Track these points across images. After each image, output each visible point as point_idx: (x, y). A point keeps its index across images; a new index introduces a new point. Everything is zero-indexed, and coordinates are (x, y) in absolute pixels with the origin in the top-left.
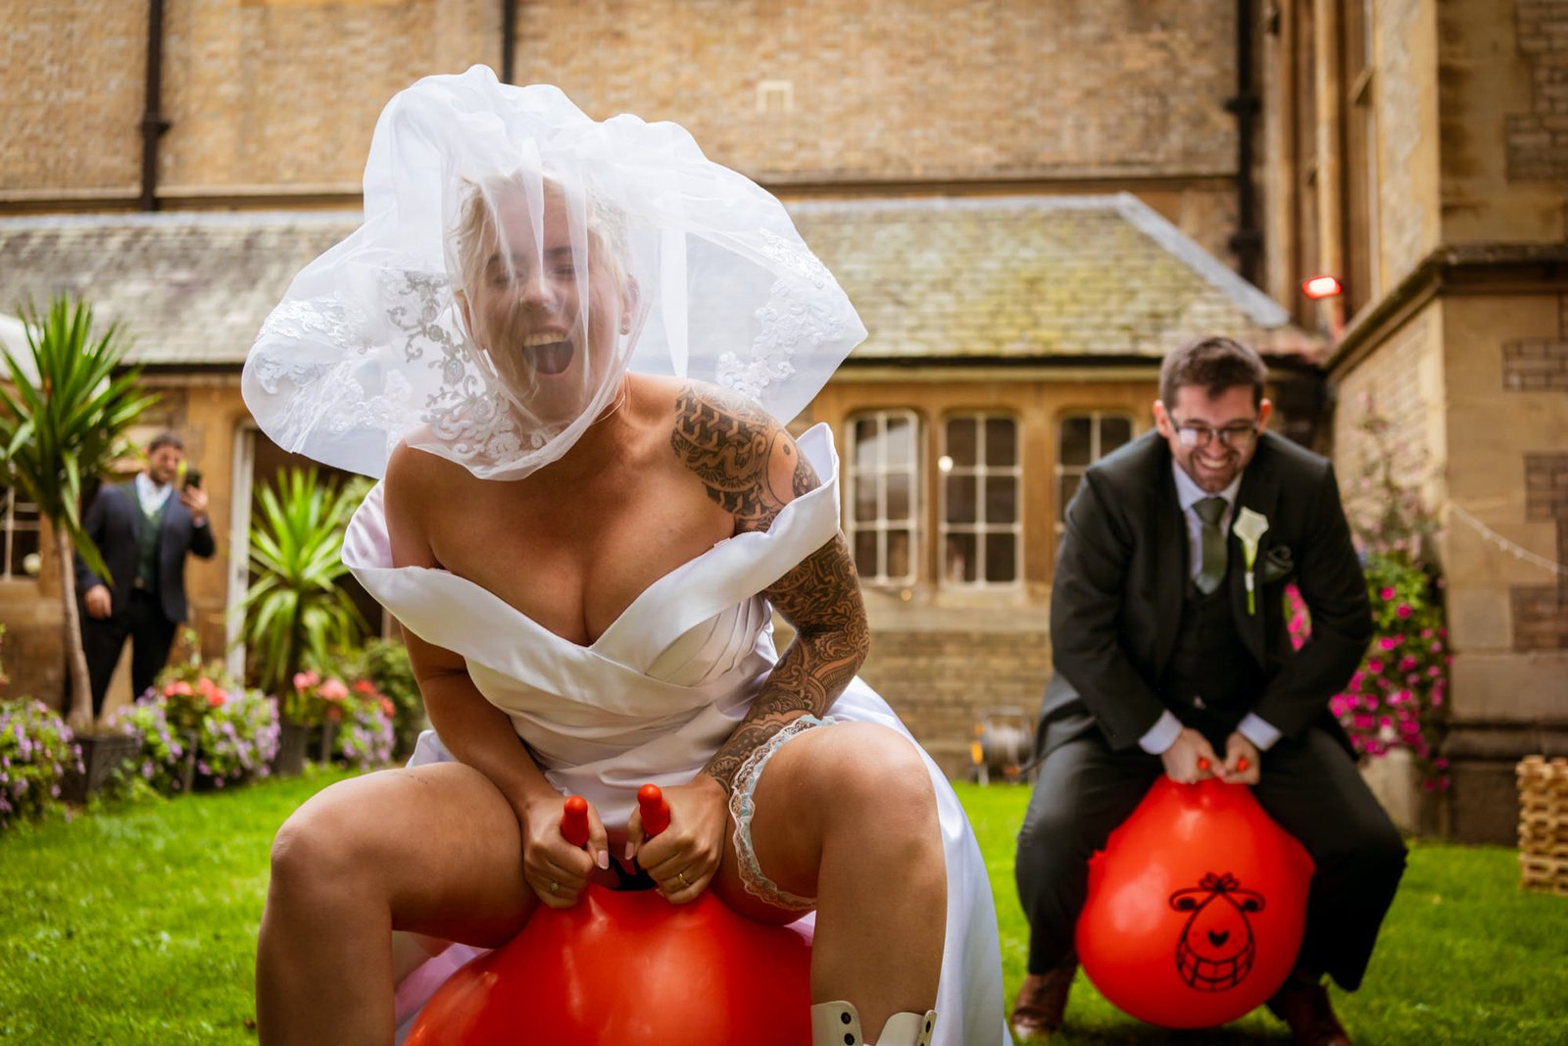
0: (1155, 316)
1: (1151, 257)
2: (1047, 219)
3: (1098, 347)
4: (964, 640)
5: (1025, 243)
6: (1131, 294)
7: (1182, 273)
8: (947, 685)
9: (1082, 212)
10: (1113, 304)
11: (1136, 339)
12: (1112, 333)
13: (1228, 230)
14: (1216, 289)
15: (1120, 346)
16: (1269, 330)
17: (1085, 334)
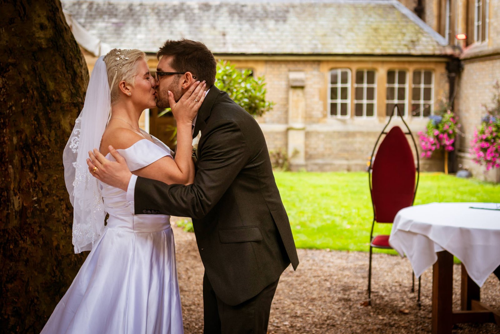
0: (413, 42)
1: (407, 22)
2: (374, 8)
3: (399, 52)
4: (362, 133)
5: (370, 16)
6: (404, 34)
7: (417, 28)
8: (357, 146)
9: (384, 5)
10: (400, 37)
11: (409, 49)
12: (402, 47)
13: (414, 5)
14: (426, 33)
15: (405, 51)
16: (444, 47)
17: (395, 47)
